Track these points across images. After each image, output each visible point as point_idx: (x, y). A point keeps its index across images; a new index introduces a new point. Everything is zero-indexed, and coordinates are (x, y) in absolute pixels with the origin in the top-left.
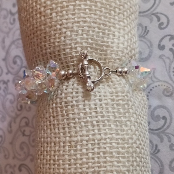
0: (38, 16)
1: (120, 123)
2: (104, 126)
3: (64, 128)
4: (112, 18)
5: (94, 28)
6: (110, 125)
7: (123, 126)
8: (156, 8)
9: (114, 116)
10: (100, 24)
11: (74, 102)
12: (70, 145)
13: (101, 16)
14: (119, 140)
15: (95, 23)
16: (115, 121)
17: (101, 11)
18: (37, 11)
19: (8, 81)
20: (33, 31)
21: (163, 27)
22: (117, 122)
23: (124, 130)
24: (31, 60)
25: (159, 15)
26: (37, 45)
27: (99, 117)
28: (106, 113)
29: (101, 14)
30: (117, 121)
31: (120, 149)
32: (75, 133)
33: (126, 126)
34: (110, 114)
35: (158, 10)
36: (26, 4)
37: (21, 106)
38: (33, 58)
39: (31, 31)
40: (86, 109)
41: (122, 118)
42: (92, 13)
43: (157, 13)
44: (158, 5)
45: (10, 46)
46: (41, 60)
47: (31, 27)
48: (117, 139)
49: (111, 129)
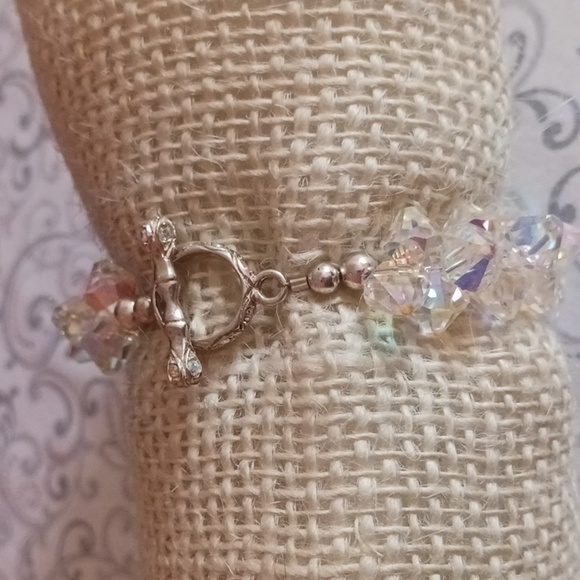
8: (527, 75)
19: (14, 392)
21: (559, 138)
25: (540, 97)
35: (537, 80)
37: (63, 483)
43: (535, 91)
44: (534, 64)
45: (16, 265)
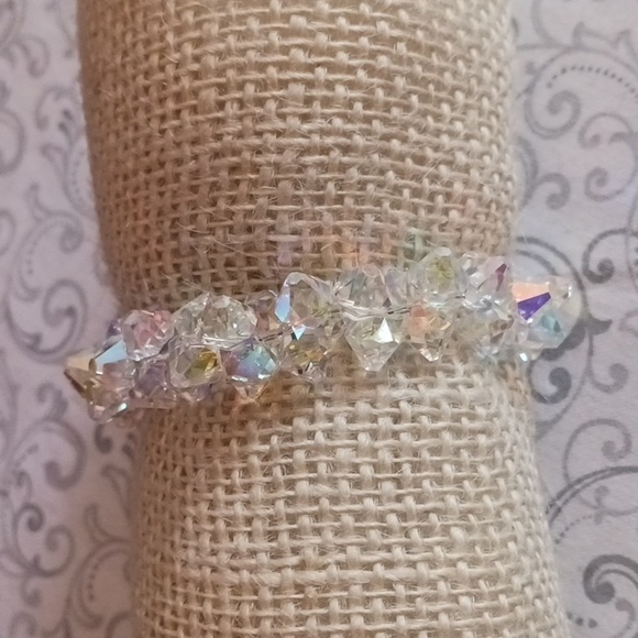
0: (171, 105)
1: (479, 519)
2: (426, 532)
3: (273, 535)
4: (445, 132)
5: (382, 172)
6: (446, 530)
7: (491, 530)
9: (460, 494)
10: (402, 157)
11: (320, 437)
12: (301, 596)
13: (405, 126)
14: (481, 583)
15: (385, 153)
16: (464, 515)
17: (407, 108)
18: (164, 87)
20: (145, 160)
22: (471, 517)
23: (493, 544)
24: (127, 266)
26: (160, 213)
27: (410, 501)
28: (432, 484)
29: (408, 117)
30: (471, 511)
31: (486, 615)
32: (317, 552)
33: (501, 526)
34: (446, 489)
36: (123, 58)
38: (135, 259)
39: (137, 157)
40: (362, 469)
41: (487, 499)
42: (375, 117)
46: (169, 268)
47: (141, 145)
48: (474, 581)
49: (450, 547)
